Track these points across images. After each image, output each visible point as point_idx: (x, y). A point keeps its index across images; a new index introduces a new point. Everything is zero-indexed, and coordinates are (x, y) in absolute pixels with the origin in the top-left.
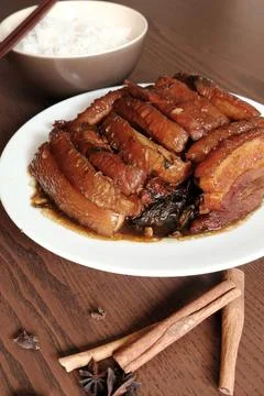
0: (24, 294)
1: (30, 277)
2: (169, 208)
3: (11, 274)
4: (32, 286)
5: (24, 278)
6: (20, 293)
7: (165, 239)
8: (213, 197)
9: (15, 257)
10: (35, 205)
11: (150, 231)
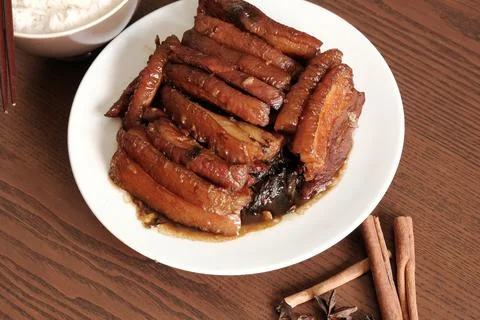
0: (173, 308)
1: (167, 288)
2: (276, 183)
3: (147, 292)
4: (173, 297)
5: (161, 291)
6: (168, 309)
7: (284, 217)
8: (315, 165)
9: (139, 273)
10: (148, 225)
11: (269, 214)
